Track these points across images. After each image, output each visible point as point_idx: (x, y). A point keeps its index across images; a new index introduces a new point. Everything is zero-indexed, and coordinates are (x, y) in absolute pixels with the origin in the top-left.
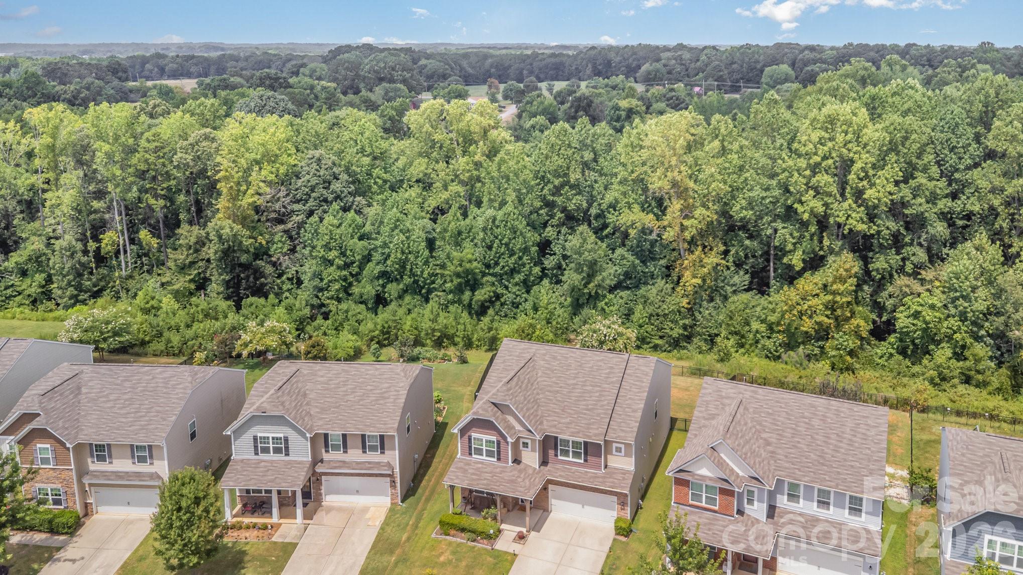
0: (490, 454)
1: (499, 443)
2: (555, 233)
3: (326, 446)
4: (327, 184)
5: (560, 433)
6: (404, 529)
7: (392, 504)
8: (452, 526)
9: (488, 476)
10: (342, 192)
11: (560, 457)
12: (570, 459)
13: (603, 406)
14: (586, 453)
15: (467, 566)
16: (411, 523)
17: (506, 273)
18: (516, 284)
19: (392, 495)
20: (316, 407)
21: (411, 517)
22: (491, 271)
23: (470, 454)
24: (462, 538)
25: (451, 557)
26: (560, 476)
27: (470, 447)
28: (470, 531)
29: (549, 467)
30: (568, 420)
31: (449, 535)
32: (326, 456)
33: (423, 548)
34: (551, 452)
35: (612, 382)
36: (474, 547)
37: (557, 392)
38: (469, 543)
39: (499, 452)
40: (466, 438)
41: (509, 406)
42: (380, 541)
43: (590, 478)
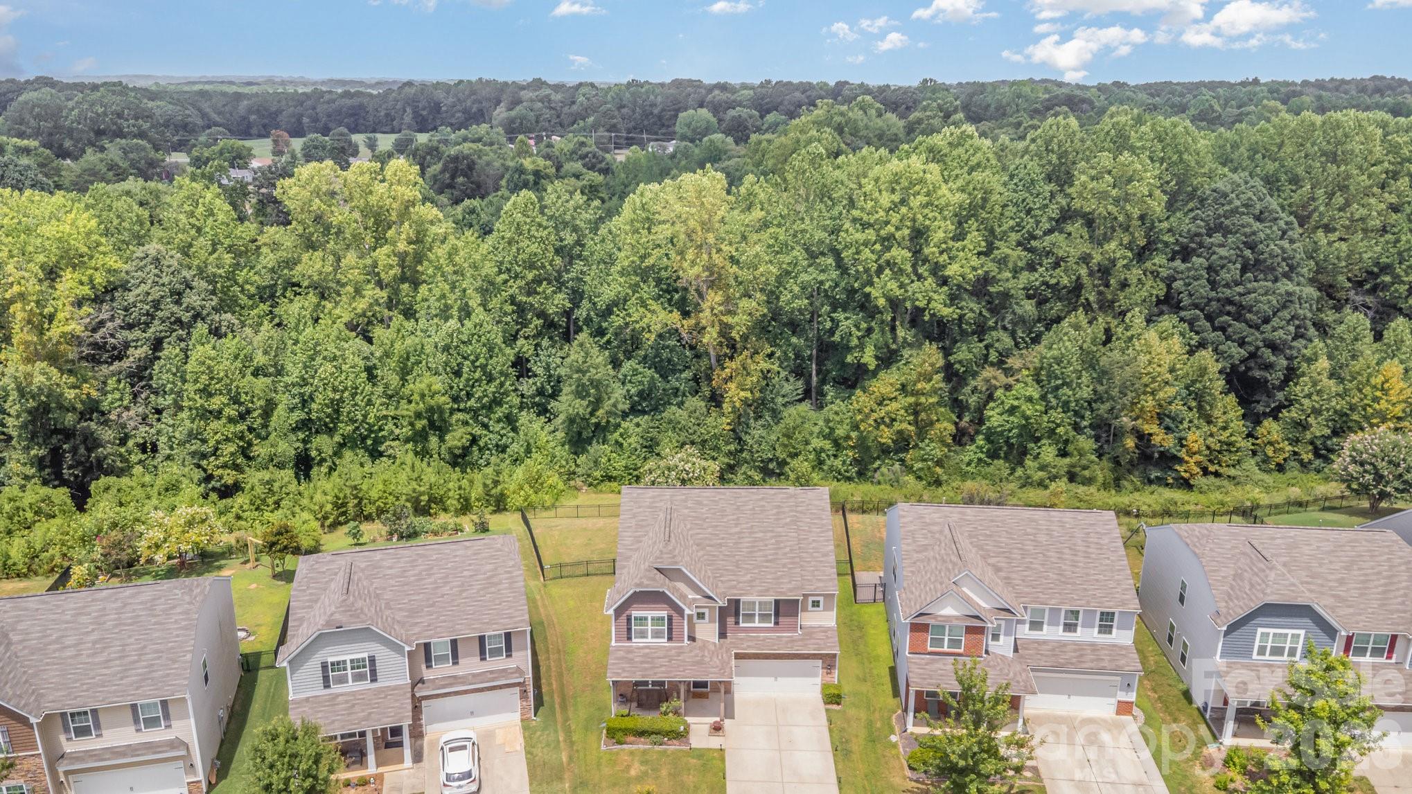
0: (657, 634)
1: (670, 619)
2: (533, 348)
3: (428, 660)
4: (177, 296)
5: (741, 595)
6: (557, 748)
7: (524, 720)
8: (627, 731)
9: (664, 661)
11: (742, 625)
12: (757, 624)
14: (777, 614)
15: (670, 774)
16: (561, 738)
17: (483, 407)
18: (499, 421)
19: (523, 708)
20: (400, 609)
21: (556, 731)
22: (462, 406)
23: (629, 639)
24: (644, 744)
25: (643, 768)
26: (748, 646)
27: (629, 630)
28: (653, 733)
29: (728, 640)
31: (625, 743)
32: (428, 675)
33: (599, 765)
34: (731, 621)
35: (786, 524)
36: (665, 751)
38: (657, 748)
39: (670, 630)
40: (624, 618)
41: (679, 570)
42: (535, 767)
43: (787, 643)
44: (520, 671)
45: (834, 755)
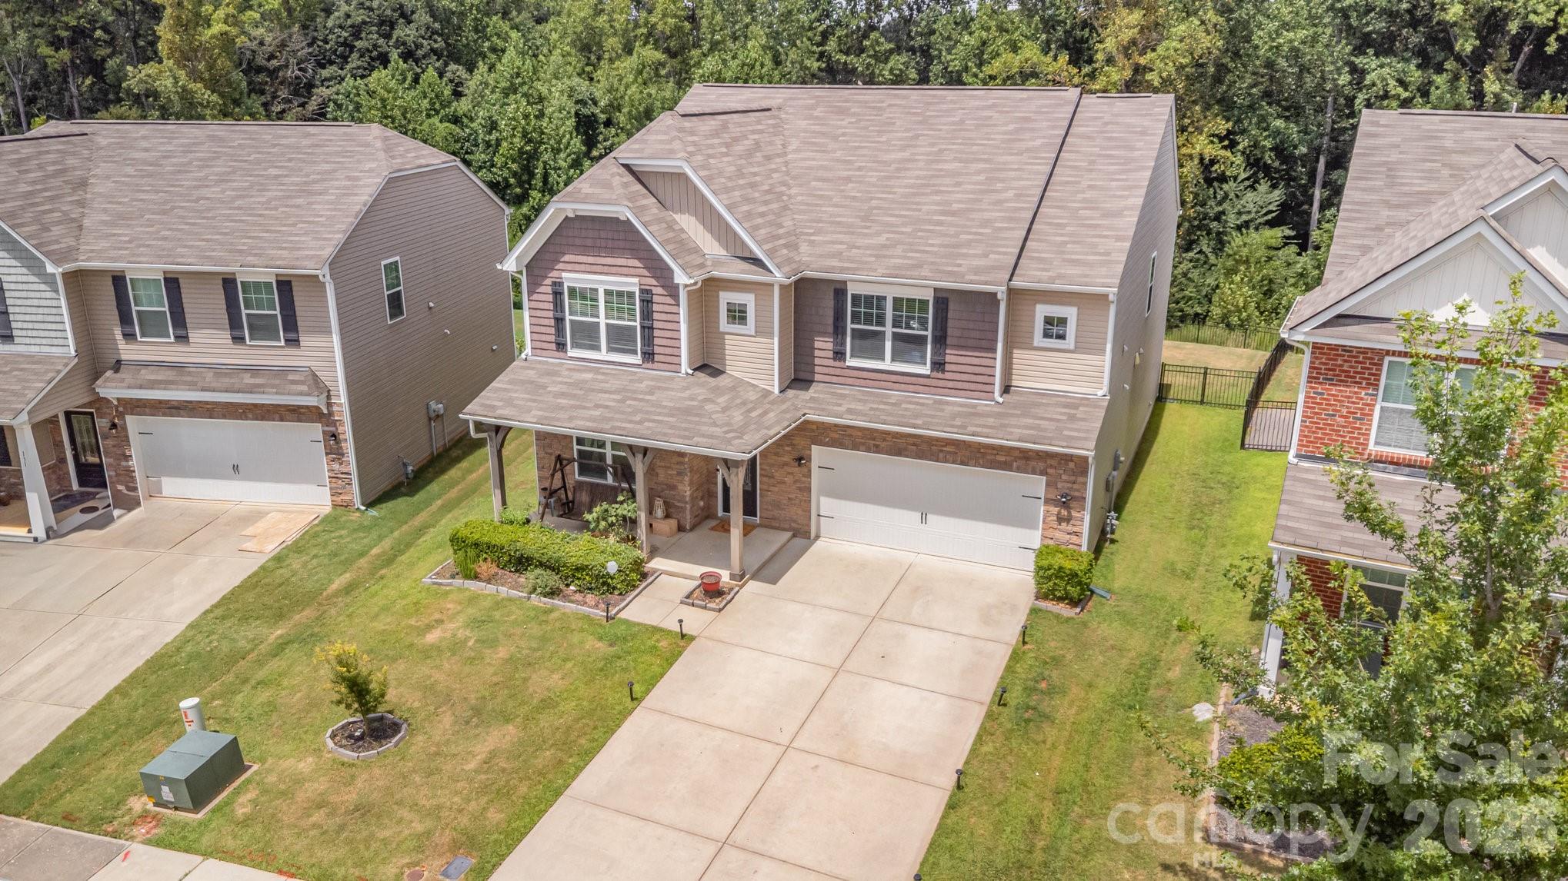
0: (620, 339)
1: (647, 301)
3: (125, 318)
5: (854, 271)
7: (335, 506)
8: (488, 550)
9: (607, 399)
10: (418, 46)
11: (851, 362)
12: (887, 364)
13: (1000, 202)
14: (940, 340)
15: (511, 659)
16: (375, 551)
19: (334, 477)
21: (382, 538)
23: (561, 346)
24: (518, 586)
25: (463, 633)
26: (850, 411)
27: (559, 321)
28: (541, 563)
30: (882, 239)
31: (474, 577)
32: (127, 351)
33: (385, 609)
34: (823, 346)
36: (548, 611)
37: (848, 179)
38: (537, 601)
39: (648, 330)
40: (546, 288)
41: (682, 177)
42: (255, 586)
43: (954, 416)
44: (315, 382)
45: (990, 716)
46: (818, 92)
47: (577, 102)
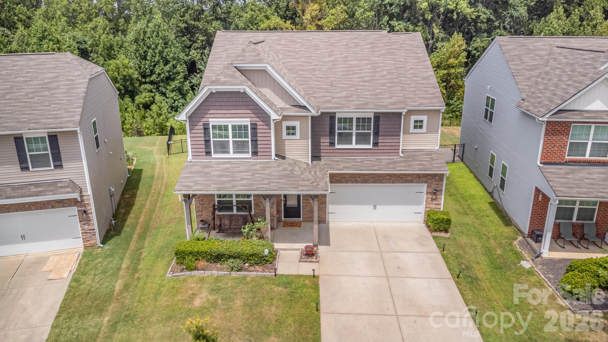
0: (240, 147)
1: (254, 127)
2: (199, 54)
6: (115, 274)
7: (86, 247)
8: (198, 255)
11: (337, 146)
12: (354, 146)
14: (376, 133)
15: (245, 305)
16: (124, 266)
17: (162, 81)
19: (85, 233)
21: (122, 259)
22: (148, 80)
23: (208, 153)
24: (221, 269)
25: (211, 298)
26: (345, 167)
27: (207, 142)
28: (230, 257)
29: (323, 161)
30: (344, 94)
31: (196, 269)
33: (157, 294)
34: (325, 141)
36: (245, 278)
37: (314, 70)
38: (234, 274)
39: (255, 142)
40: (200, 127)
41: (264, 71)
42: (74, 297)
43: (388, 164)
44: (73, 186)
45: (457, 283)
46: (278, 34)
47: (78, 43)
